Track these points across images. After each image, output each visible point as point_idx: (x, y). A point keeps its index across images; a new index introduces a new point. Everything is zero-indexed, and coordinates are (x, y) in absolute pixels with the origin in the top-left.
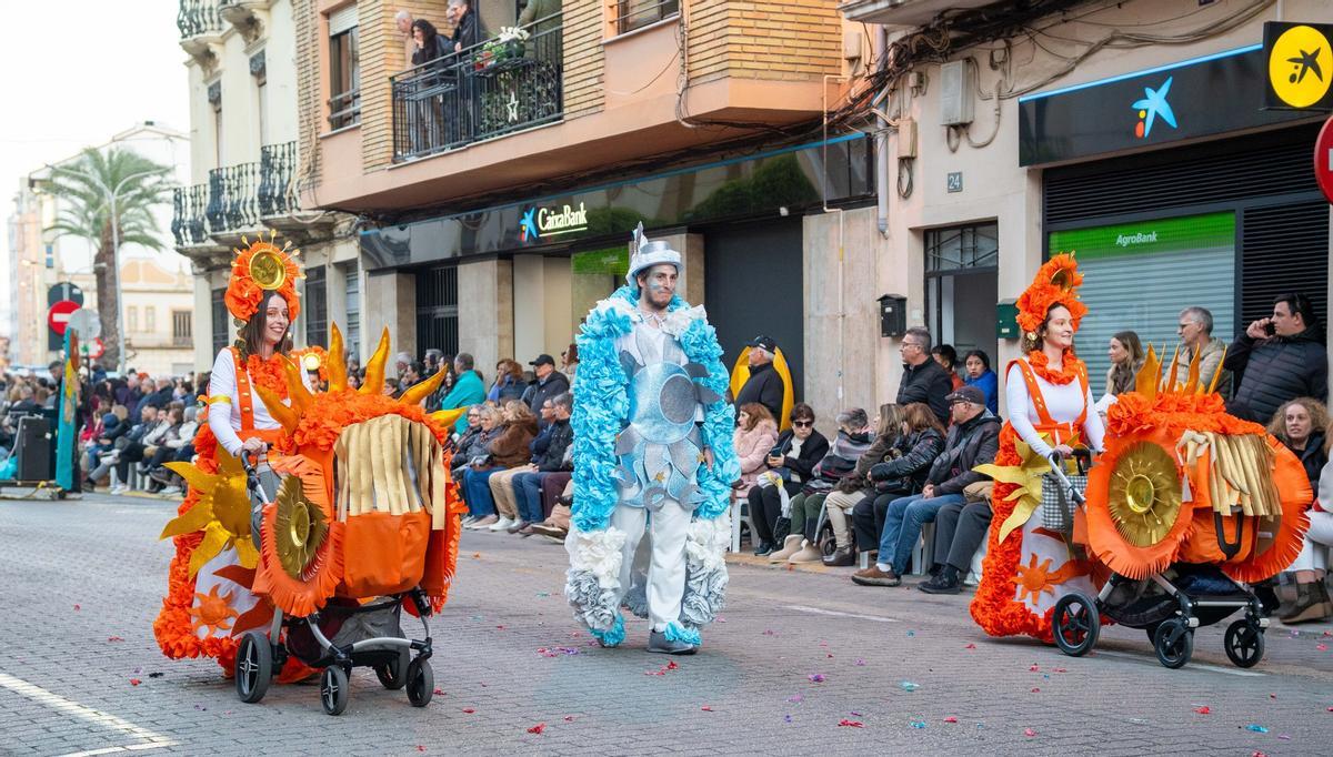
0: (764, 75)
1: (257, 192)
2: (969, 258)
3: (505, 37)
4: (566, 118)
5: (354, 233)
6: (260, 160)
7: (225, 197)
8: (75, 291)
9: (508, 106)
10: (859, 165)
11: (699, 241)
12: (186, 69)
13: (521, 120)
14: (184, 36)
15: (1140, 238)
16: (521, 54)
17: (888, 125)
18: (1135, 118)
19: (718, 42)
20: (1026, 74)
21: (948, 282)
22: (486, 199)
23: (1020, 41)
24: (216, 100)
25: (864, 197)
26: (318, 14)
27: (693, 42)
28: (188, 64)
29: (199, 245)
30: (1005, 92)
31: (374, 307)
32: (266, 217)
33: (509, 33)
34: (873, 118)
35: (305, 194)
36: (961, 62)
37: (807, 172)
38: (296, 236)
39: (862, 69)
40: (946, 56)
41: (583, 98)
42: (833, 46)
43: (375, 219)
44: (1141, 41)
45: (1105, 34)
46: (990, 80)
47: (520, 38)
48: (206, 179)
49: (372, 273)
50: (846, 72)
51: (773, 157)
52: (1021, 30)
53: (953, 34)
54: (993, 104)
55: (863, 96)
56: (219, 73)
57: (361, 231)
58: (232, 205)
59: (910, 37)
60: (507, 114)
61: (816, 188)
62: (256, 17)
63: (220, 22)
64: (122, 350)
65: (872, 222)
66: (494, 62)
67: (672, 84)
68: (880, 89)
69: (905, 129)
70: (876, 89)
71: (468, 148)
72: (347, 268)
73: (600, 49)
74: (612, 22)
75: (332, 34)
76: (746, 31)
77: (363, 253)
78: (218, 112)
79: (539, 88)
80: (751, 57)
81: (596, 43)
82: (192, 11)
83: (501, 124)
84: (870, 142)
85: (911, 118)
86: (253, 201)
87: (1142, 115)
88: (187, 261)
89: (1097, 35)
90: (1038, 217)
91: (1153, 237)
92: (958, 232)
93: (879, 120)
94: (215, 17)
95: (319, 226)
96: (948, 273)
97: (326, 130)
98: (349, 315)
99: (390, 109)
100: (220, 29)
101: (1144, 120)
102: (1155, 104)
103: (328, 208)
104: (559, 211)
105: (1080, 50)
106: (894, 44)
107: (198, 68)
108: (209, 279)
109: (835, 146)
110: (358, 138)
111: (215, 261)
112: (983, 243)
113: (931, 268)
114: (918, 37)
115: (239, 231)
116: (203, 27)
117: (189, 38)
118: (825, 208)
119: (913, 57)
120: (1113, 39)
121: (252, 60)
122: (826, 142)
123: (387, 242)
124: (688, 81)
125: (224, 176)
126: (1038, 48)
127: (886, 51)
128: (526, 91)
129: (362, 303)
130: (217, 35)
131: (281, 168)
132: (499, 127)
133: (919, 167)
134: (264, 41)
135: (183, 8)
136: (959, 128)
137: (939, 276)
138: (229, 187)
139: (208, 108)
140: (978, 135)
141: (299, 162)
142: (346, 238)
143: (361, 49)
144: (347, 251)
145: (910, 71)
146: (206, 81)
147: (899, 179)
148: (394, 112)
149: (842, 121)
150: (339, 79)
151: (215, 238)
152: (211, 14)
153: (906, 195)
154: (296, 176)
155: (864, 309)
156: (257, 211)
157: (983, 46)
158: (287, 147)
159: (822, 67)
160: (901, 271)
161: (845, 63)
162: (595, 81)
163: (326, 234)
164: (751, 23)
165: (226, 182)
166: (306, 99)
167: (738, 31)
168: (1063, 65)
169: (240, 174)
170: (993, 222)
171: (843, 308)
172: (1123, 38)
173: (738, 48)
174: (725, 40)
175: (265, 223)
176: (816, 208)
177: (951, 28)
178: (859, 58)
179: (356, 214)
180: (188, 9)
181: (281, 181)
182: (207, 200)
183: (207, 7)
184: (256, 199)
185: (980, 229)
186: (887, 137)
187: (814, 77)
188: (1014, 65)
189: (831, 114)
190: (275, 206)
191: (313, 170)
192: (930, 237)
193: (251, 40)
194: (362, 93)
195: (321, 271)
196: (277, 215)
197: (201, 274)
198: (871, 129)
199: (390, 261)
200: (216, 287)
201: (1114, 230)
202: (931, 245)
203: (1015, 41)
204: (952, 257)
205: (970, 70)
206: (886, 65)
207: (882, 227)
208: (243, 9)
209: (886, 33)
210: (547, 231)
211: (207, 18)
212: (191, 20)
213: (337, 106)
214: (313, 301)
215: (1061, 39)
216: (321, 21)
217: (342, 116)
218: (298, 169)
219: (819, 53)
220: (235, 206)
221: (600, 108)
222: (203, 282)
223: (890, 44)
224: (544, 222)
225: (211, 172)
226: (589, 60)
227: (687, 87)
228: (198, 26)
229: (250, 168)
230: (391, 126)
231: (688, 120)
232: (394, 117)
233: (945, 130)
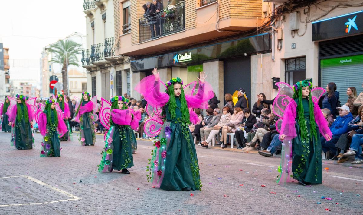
0: (241, 17)
1: (103, 51)
2: (297, 67)
3: (169, 8)
4: (186, 30)
5: (129, 62)
6: (104, 42)
7: (95, 52)
8: (56, 78)
9: (170, 27)
10: (267, 41)
11: (222, 63)
12: (85, 18)
13: (174, 30)
14: (85, 10)
15: (346, 61)
16: (174, 13)
17: (275, 30)
18: (345, 27)
19: (228, 8)
20: (314, 15)
21: (292, 74)
22: (164, 52)
23: (312, 6)
24: (93, 26)
25: (268, 50)
26: (120, 3)
27: (220, 9)
28: (86, 17)
29: (88, 65)
30: (308, 20)
31: (134, 81)
32: (106, 58)
33: (171, 7)
34: (270, 29)
35: (116, 51)
36: (295, 13)
37: (252, 43)
38: (114, 63)
39: (268, 15)
40: (291, 11)
41: (191, 24)
42: (259, 9)
43: (135, 58)
44: (348, 6)
45: (337, 4)
46: (304, 17)
47: (174, 8)
48: (90, 47)
49: (134, 72)
50: (263, 16)
51: (243, 39)
52: (313, 3)
53: (293, 5)
54: (305, 24)
55: (268, 22)
56: (94, 19)
57: (131, 61)
58: (97, 54)
59: (281, 6)
60: (170, 29)
61: (255, 48)
62: (104, 4)
63: (94, 5)
64: (69, 93)
65: (270, 57)
66: (166, 15)
67: (215, 20)
68: (273, 21)
69: (280, 31)
70: (272, 20)
71: (160, 38)
72: (127, 71)
73: (195, 11)
74: (199, 4)
75: (123, 8)
76: (235, 5)
77: (131, 67)
78: (94, 29)
79: (178, 22)
80: (237, 12)
81: (194, 9)
82: (87, 3)
83: (168, 31)
84: (270, 35)
85: (281, 29)
86: (102, 53)
87: (347, 26)
88: (85, 69)
89: (334, 5)
90: (317, 55)
91: (350, 60)
92: (294, 60)
93: (272, 29)
94: (93, 4)
95: (120, 60)
96: (292, 71)
97: (122, 34)
98: (128, 84)
99: (139, 28)
100: (94, 7)
101: (348, 28)
102: (351, 23)
103: (122, 55)
104: (184, 55)
105: (330, 9)
106: (277, 8)
107: (88, 18)
108: (91, 74)
109: (260, 36)
110: (130, 36)
111: (93, 69)
112: (301, 63)
113: (287, 70)
114: (283, 6)
115: (99, 61)
116: (90, 7)
117: (86, 10)
118: (257, 54)
119: (282, 11)
120: (339, 5)
121: (103, 16)
122: (258, 35)
123: (137, 63)
124: (219, 19)
125: (95, 47)
126: (318, 8)
127: (274, 10)
128: (175, 23)
129: (131, 80)
130: (93, 9)
131: (110, 44)
132: (167, 32)
133: (284, 42)
134: (106, 10)
135: (85, 2)
136: (295, 31)
137: (289, 72)
138: (96, 50)
139: (91, 28)
140: (300, 33)
141: (115, 43)
142: (127, 63)
143: (131, 12)
144: (127, 66)
145: (281, 15)
146: (90, 21)
147: (278, 45)
148: (140, 29)
149: (262, 29)
150: (125, 20)
151: (92, 63)
152: (92, 3)
153: (280, 50)
154: (114, 47)
155: (268, 81)
156: (104, 56)
157: (302, 8)
158: (111, 39)
159: (256, 14)
160: (278, 70)
161: (263, 14)
162: (194, 19)
163: (121, 62)
164: (237, 3)
165: (95, 48)
166: (116, 26)
167: (233, 5)
168: (325, 13)
169: (99, 46)
170: (304, 57)
171: (262, 81)
172: (342, 5)
173: (233, 10)
174: (229, 8)
175: (106, 59)
176: (255, 54)
177: (293, 3)
178: (267, 12)
179: (130, 56)
180: (86, 2)
181: (110, 48)
182: (90, 53)
183: (91, 1)
184: (103, 53)
185: (301, 59)
186: (274, 34)
187: (254, 17)
188: (311, 13)
189: (259, 28)
190: (108, 54)
191: (118, 45)
192: (287, 61)
193: (102, 10)
194: (131, 24)
195: (120, 72)
196: (109, 57)
197: (89, 73)
198: (270, 32)
199: (139, 69)
200: (93, 76)
201: (340, 59)
202: (287, 63)
203: (311, 6)
204: (293, 67)
205: (298, 15)
206: (274, 14)
207: (273, 59)
208: (100, 2)
209: (274, 5)
210: (181, 61)
211: (91, 4)
212: (87, 5)
213: (125, 27)
214: (118, 80)
215: (324, 6)
216: (121, 5)
217: (126, 30)
218: (114, 44)
219: (255, 11)
220: (98, 55)
221: (195, 27)
222: (89, 75)
223: (275, 8)
224: (180, 58)
225: (92, 46)
226: (192, 14)
227: (219, 21)
228: (89, 7)
229: (102, 44)
230: (139, 33)
231: (219, 30)
232: (140, 30)
233: (291, 32)
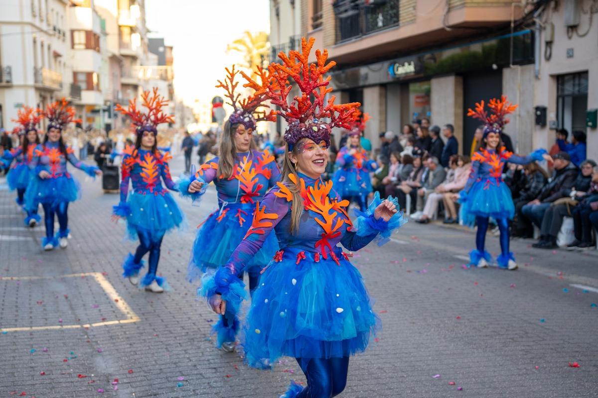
0: (484, 5)
2: (577, 89)
4: (401, 25)
6: (290, 42)
9: (378, 20)
11: (460, 79)
13: (384, 26)
17: (541, 26)
21: (569, 101)
24: (278, 14)
25: (529, 60)
30: (594, 9)
34: (534, 23)
41: (407, 17)
46: (587, 5)
50: (523, 1)
54: (588, 15)
55: (527, 14)
60: (378, 23)
65: (532, 72)
67: (442, 11)
68: (538, 9)
69: (549, 28)
70: (536, 9)
71: (362, 38)
78: (279, 18)
79: (390, 12)
83: (376, 27)
84: (533, 35)
85: (552, 23)
92: (572, 76)
93: (537, 24)
96: (568, 96)
97: (310, 30)
99: (334, 21)
104: (403, 65)
109: (517, 36)
110: (322, 33)
112: (583, 82)
113: (560, 93)
118: (511, 66)
122: (512, 34)
124: (449, 9)
125: (278, 48)
128: (386, 13)
132: (374, 29)
133: (554, 46)
136: (572, 28)
137: (563, 97)
139: (275, 19)
140: (581, 30)
145: (551, 0)
147: (546, 52)
148: (336, 22)
149: (519, 25)
150: (317, 7)
153: (548, 58)
155: (528, 112)
158: (298, 37)
160: (545, 95)
162: (412, 9)
166: (303, 16)
170: (587, 72)
171: (520, 111)
176: (508, 65)
185: (582, 75)
186: (540, 32)
187: (508, 4)
189: (515, 22)
192: (560, 79)
194: (324, 13)
198: (533, 28)
202: (560, 82)
204: (569, 88)
207: (537, 74)
210: (398, 75)
213: (315, 19)
217: (317, 23)
221: (414, 21)
224: (397, 70)
225: (271, 48)
227: (448, 12)
230: (334, 29)
231: (449, 27)
232: (336, 25)
233: (565, 29)
